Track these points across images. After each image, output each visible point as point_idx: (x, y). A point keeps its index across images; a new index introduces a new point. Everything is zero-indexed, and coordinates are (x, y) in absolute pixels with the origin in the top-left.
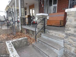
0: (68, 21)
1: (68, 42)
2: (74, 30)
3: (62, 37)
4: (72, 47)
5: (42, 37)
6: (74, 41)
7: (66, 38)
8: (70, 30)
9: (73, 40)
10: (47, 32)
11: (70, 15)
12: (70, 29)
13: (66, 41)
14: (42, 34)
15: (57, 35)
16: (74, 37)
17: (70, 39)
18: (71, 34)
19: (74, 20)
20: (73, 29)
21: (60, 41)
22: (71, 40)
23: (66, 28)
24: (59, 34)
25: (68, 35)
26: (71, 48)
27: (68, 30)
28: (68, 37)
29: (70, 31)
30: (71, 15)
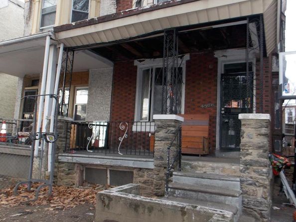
0: (245, 135)
1: (250, 179)
2: (257, 153)
3: (230, 174)
4: (258, 188)
5: (174, 181)
6: (260, 175)
7: (244, 172)
8: (250, 154)
9: (258, 172)
10: (188, 167)
11: (248, 124)
12: (250, 151)
13: (245, 179)
14: (174, 173)
15: (217, 172)
16: (259, 166)
17: (253, 173)
18: (254, 161)
19: (255, 134)
20: (256, 151)
21: (232, 181)
22: (255, 173)
23: (243, 150)
24: (223, 168)
25: (248, 165)
26: (256, 190)
27: (247, 154)
28: (248, 169)
29: (251, 156)
30: (249, 126)
